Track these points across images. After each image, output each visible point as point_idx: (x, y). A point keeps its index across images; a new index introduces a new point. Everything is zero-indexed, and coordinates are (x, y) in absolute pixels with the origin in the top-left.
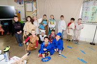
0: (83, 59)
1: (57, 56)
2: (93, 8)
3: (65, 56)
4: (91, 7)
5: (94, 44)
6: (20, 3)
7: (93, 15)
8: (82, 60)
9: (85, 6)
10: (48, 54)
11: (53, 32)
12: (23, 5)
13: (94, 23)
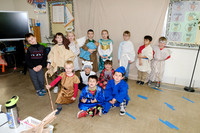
0: (171, 121)
1: (117, 115)
2: (191, 15)
3: (134, 115)
4: (187, 14)
5: (193, 91)
6: (40, 6)
7: (190, 29)
9: (174, 11)
10: (98, 111)
11: (108, 66)
12: (45, 9)
13: (193, 45)
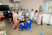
2: (49, 5)
5: (49, 25)
7: (49, 9)
8: (41, 34)
9: (44, 4)
13: (49, 13)
